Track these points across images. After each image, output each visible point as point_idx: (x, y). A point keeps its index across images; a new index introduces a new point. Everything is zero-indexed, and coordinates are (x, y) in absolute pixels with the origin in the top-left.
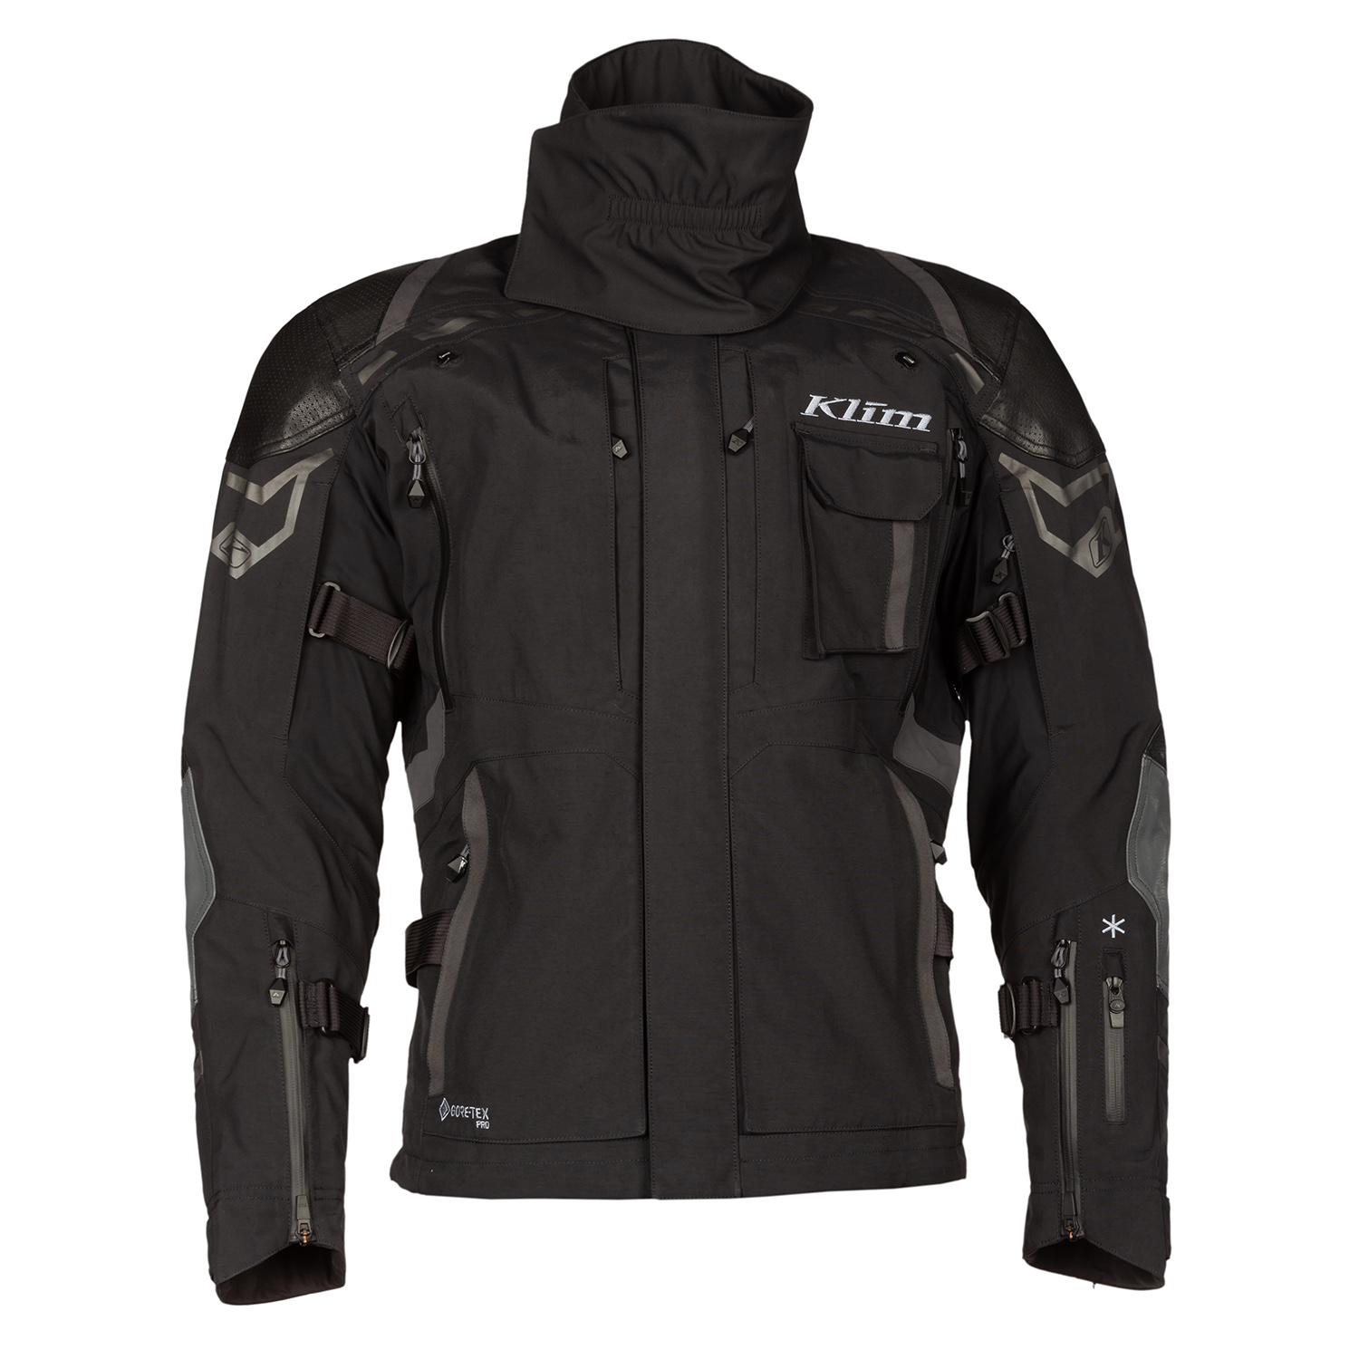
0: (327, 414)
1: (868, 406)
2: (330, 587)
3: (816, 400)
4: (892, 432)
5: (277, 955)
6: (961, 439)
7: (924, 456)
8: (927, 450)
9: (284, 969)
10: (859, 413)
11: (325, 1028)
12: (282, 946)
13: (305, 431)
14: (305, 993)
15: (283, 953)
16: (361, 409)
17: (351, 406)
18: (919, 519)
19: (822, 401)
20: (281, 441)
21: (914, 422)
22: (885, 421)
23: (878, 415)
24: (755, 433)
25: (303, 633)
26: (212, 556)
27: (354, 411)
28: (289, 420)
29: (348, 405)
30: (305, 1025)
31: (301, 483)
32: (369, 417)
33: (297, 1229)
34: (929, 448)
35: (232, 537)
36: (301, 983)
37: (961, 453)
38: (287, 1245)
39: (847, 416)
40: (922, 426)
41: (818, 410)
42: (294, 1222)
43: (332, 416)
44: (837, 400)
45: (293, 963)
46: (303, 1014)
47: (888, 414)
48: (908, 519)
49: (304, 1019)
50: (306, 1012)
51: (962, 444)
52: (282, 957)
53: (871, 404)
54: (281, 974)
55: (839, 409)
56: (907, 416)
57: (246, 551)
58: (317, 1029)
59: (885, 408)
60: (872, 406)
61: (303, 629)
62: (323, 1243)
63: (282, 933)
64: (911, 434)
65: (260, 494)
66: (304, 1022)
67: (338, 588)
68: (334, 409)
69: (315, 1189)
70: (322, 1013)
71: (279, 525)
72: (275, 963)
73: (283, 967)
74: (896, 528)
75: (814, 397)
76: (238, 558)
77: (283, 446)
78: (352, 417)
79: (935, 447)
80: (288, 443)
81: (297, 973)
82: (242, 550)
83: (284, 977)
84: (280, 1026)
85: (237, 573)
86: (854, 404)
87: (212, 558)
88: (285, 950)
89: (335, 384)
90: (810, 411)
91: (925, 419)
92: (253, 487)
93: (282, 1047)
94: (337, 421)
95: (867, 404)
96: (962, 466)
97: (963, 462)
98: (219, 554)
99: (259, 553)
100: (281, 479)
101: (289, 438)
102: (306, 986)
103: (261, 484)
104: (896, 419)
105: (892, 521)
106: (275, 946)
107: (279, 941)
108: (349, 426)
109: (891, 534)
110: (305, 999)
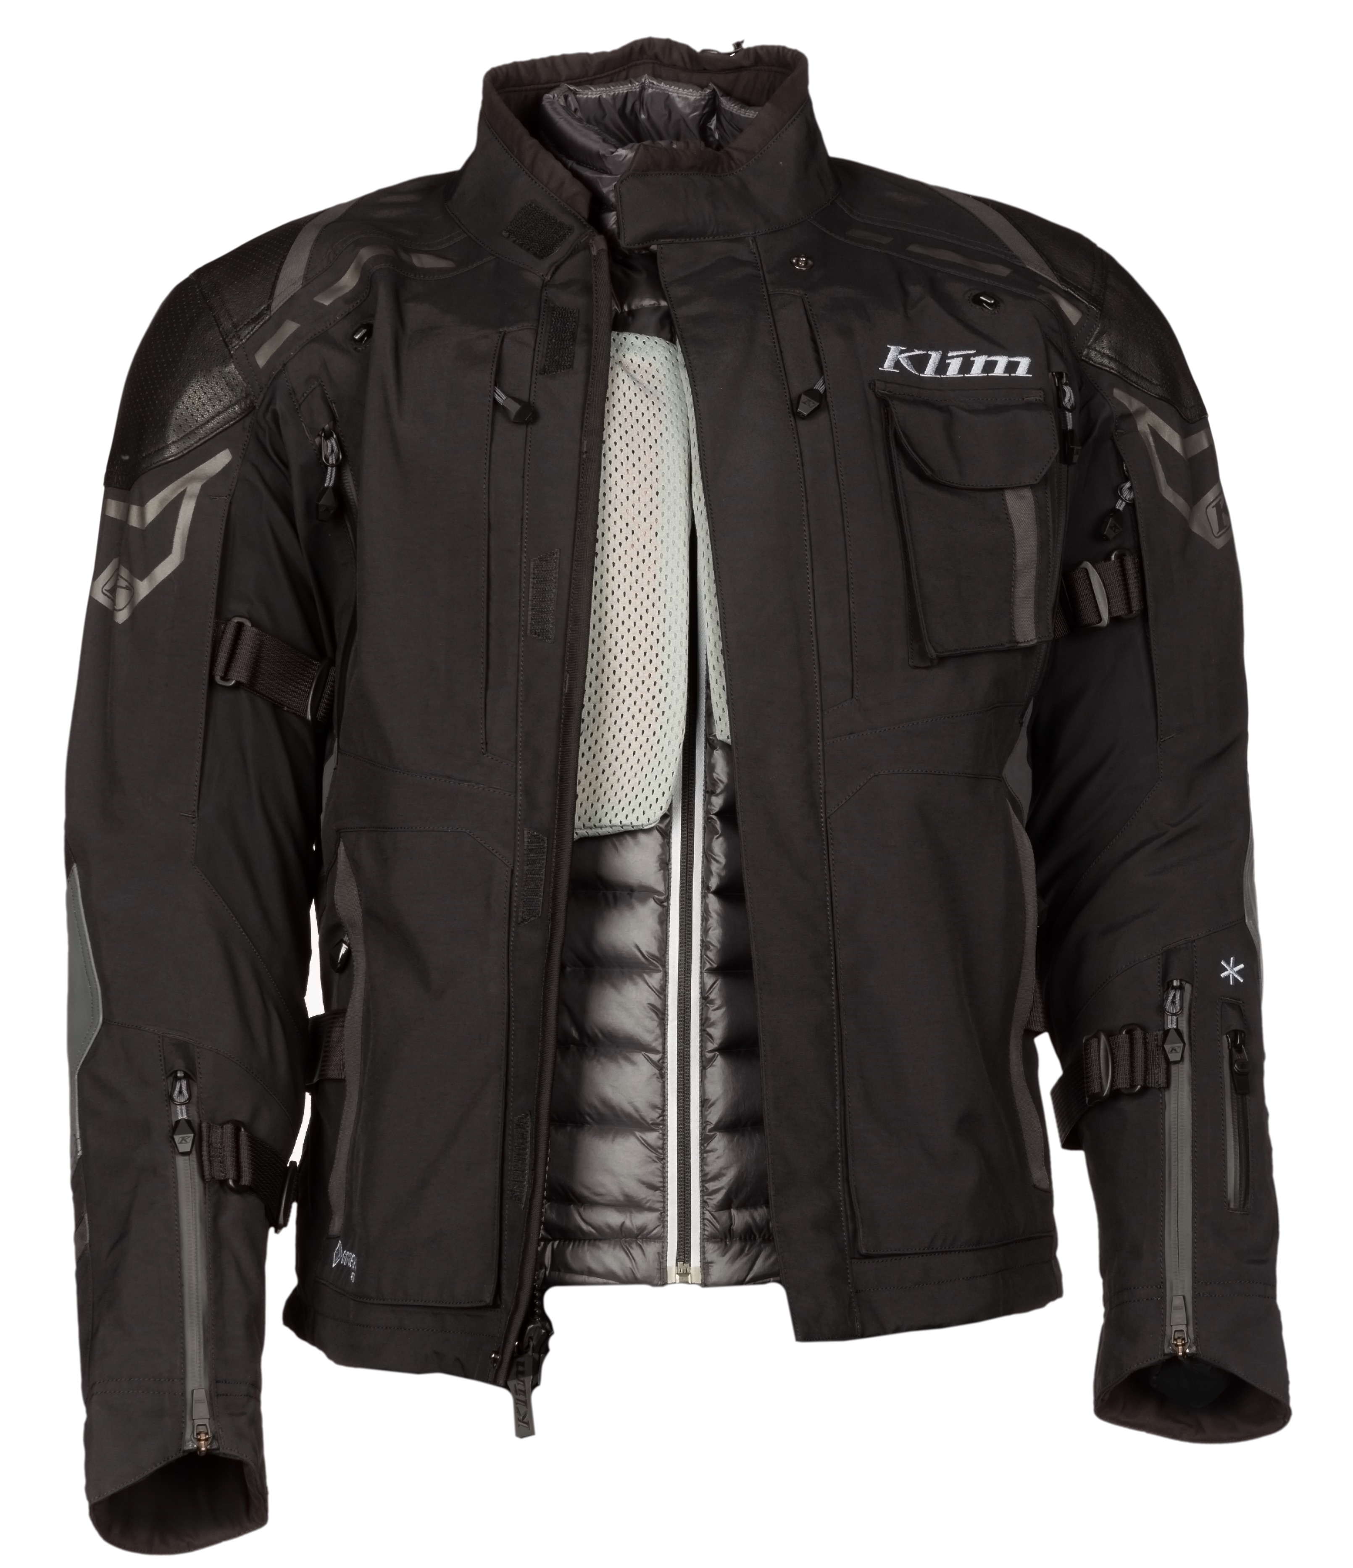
0: (219, 407)
1: (953, 357)
2: (238, 623)
3: (893, 351)
4: (988, 382)
5: (173, 1089)
6: (1066, 384)
7: (1030, 406)
8: (1032, 399)
9: (184, 1107)
10: (942, 367)
11: (234, 1181)
12: (180, 1079)
13: (193, 432)
14: (209, 1137)
15: (181, 1087)
16: (261, 397)
17: (247, 395)
18: (1035, 483)
19: (902, 352)
20: (163, 448)
21: (1012, 367)
22: (976, 370)
23: (967, 365)
24: (828, 395)
25: (206, 682)
26: (92, 602)
27: (252, 402)
28: (173, 421)
29: (244, 394)
30: (207, 1177)
31: (191, 497)
32: (271, 407)
33: (193, 1432)
34: (1035, 397)
35: (116, 575)
36: (204, 1125)
37: (1067, 400)
38: (181, 1455)
39: (929, 371)
40: (1022, 371)
41: (897, 364)
42: (189, 1424)
43: (226, 409)
44: (917, 352)
45: (194, 1099)
46: (206, 1163)
47: (979, 362)
48: (1022, 484)
49: (206, 1168)
50: (210, 1161)
51: (1068, 390)
52: (181, 1092)
53: (955, 354)
54: (181, 1114)
55: (920, 363)
56: (1002, 361)
57: (131, 588)
58: (223, 1183)
59: (974, 355)
60: (958, 356)
61: (206, 677)
62: (227, 1452)
63: (179, 1063)
64: (1010, 382)
65: (142, 515)
66: (207, 1173)
67: (248, 624)
68: (226, 401)
69: (217, 1382)
70: (229, 1161)
71: (166, 551)
72: (171, 1098)
73: (181, 1104)
74: (1010, 497)
75: (893, 348)
76: (122, 597)
77: (167, 454)
78: (250, 410)
79: (1042, 394)
80: (173, 450)
81: (199, 1113)
82: (126, 588)
83: (185, 1117)
84: (175, 1177)
85: (122, 617)
86: (935, 357)
87: (92, 603)
88: (184, 1083)
89: (227, 370)
90: (888, 365)
91: (1024, 365)
92: (135, 510)
93: (177, 1204)
94: (233, 415)
95: (950, 354)
96: (1069, 415)
97: (1069, 411)
98: (102, 599)
99: (144, 588)
100: (167, 494)
101: (174, 442)
102: (210, 1128)
103: (142, 504)
104: (989, 366)
105: (1002, 489)
106: (171, 1078)
107: (176, 1072)
108: (248, 420)
109: (1005, 504)
110: (210, 1145)
